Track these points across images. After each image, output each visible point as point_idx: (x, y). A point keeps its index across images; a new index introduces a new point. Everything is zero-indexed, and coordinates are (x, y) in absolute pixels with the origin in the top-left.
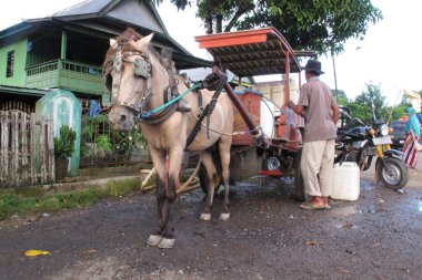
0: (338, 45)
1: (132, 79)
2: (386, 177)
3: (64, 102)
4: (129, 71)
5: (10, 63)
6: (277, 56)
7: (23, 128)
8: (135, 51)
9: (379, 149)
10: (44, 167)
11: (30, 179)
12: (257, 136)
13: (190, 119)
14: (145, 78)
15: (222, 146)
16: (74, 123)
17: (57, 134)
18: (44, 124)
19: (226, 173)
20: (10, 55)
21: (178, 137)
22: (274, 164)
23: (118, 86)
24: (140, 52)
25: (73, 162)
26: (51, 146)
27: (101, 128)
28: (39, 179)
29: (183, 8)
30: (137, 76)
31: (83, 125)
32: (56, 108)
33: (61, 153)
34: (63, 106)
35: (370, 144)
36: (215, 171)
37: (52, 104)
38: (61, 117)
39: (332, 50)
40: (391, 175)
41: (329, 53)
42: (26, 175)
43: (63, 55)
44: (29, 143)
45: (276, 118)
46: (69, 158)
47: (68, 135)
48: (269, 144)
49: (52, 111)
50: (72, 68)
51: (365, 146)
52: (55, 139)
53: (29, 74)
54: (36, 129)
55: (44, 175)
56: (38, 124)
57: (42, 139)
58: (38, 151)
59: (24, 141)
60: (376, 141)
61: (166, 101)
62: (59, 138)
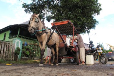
0: (89, 31)
1: (34, 22)
2: (102, 61)
3: (18, 41)
4: (34, 20)
5: (5, 36)
6: (71, 29)
7: (7, 46)
8: (35, 17)
9: (99, 53)
10: (12, 57)
11: (8, 59)
12: (65, 44)
13: (48, 36)
14: (37, 22)
15: (56, 46)
16: (20, 47)
17: (16, 49)
18: (13, 46)
19: (57, 53)
20: (5, 34)
21: (45, 39)
22: (72, 59)
23: (31, 23)
24: (37, 17)
25: (19, 57)
26: (14, 51)
27: (27, 50)
28: (10, 60)
29: (49, 22)
30: (36, 22)
31: (22, 48)
32: (16, 43)
33: (16, 54)
34: (18, 42)
35: (97, 52)
36: (55, 53)
37: (15, 41)
38: (17, 45)
39: (87, 32)
40: (103, 60)
41: (86, 33)
42: (7, 58)
43: (18, 34)
44: (8, 50)
45: (71, 43)
46: (18, 55)
47: (18, 49)
48: (68, 47)
49: (15, 43)
50: (21, 37)
51: (96, 53)
52: (15, 50)
53: (9, 39)
54: (11, 47)
55: (11, 59)
56: (11, 45)
57: (12, 49)
58: (11, 53)
59: (7, 49)
60: (98, 51)
61: (42, 29)
62: (16, 50)
